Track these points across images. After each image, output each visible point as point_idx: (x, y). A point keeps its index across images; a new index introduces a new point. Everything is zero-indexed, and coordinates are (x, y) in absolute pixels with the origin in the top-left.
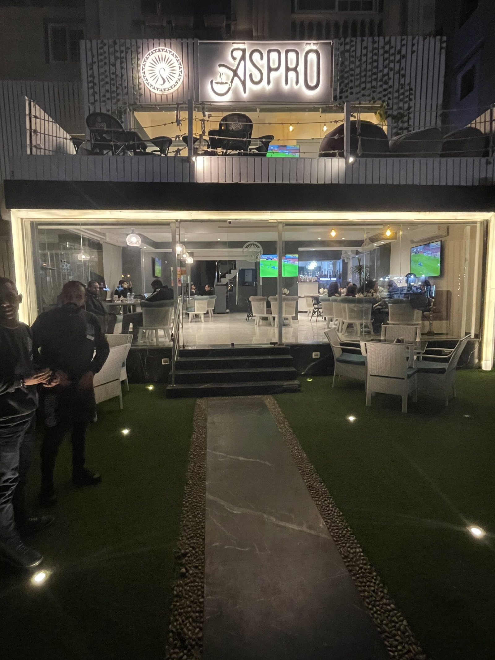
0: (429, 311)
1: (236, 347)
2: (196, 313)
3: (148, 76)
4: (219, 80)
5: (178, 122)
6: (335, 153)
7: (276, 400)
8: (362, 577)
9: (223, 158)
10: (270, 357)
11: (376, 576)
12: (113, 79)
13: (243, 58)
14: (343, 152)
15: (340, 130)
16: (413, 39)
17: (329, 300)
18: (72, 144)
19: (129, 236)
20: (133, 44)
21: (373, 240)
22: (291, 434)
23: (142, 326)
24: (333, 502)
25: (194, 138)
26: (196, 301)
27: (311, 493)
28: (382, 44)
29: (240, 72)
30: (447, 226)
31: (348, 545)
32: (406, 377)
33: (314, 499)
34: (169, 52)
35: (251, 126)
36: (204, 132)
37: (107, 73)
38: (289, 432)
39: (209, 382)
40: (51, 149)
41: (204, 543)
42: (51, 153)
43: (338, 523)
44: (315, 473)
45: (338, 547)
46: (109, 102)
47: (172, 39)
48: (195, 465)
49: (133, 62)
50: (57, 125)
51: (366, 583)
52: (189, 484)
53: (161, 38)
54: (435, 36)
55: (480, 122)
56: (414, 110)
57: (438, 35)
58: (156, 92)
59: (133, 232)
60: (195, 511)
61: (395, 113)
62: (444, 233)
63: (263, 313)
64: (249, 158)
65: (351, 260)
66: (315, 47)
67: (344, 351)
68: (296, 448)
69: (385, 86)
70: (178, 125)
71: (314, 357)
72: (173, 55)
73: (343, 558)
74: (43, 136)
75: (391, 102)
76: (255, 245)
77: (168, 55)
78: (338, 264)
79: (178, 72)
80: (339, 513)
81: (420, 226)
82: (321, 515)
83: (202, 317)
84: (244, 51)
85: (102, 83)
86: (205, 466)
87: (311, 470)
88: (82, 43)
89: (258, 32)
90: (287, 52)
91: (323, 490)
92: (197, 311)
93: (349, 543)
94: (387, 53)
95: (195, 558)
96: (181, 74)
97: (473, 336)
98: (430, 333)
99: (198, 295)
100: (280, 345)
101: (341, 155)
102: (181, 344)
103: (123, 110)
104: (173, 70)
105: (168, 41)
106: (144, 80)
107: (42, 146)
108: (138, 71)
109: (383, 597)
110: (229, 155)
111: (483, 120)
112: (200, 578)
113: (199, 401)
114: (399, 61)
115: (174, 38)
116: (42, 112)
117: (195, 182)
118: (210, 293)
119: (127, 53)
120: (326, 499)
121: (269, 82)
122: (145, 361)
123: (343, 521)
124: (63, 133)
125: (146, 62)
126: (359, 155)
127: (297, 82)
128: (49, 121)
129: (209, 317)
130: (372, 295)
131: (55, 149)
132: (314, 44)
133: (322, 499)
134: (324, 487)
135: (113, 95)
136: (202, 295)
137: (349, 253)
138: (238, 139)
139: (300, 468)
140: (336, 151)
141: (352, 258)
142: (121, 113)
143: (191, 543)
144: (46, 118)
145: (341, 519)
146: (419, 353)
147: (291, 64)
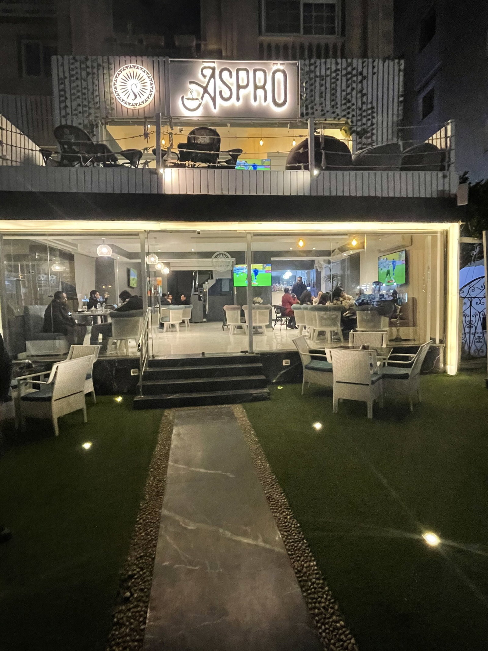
0: (396, 318)
1: (207, 356)
2: (171, 322)
3: (120, 91)
4: (189, 96)
5: (146, 135)
6: (301, 166)
7: (245, 409)
8: (314, 593)
9: (191, 170)
10: (240, 366)
11: (328, 591)
12: (84, 94)
13: (213, 76)
14: (308, 165)
15: (305, 145)
16: (374, 61)
17: (300, 309)
18: (41, 156)
19: (99, 247)
20: (105, 60)
21: (342, 250)
22: (256, 444)
23: (111, 336)
24: (291, 513)
25: (163, 151)
26: (171, 311)
27: (270, 505)
28: (344, 65)
29: (210, 89)
30: (411, 237)
31: (302, 558)
32: (370, 383)
33: (272, 510)
34: (140, 69)
35: (219, 140)
36: (172, 145)
37: (79, 88)
38: (255, 441)
39: (178, 393)
40: (18, 160)
41: (153, 563)
42: (18, 164)
43: (294, 536)
44: (276, 483)
45: (292, 561)
46: (80, 115)
47: (144, 57)
48: (154, 479)
49: (105, 78)
50: (26, 137)
51: (317, 599)
52: (145, 499)
53: (133, 56)
54: (393, 60)
55: (437, 139)
56: (377, 127)
57: (396, 58)
58: (127, 106)
59: (104, 243)
60: (148, 528)
61: (359, 129)
62: (409, 243)
63: (237, 322)
64: (217, 171)
65: (324, 269)
66: (282, 67)
67: (313, 358)
68: (260, 457)
69: (348, 105)
70: (145, 138)
71: (284, 364)
72: (144, 72)
73: (296, 573)
74: (9, 147)
75: (355, 119)
76: (225, 254)
77: (139, 72)
78: (312, 274)
79: (149, 88)
80: (297, 524)
81: (386, 236)
82: (278, 527)
83: (177, 326)
84: (214, 69)
85: (73, 97)
86: (165, 479)
87: (273, 480)
88: (54, 58)
89: (227, 51)
90: (255, 71)
91: (283, 500)
92: (173, 321)
93: (304, 556)
94: (349, 74)
95: (142, 580)
96: (152, 90)
97: (437, 341)
98: (398, 339)
99: (175, 305)
100: (250, 353)
101: (306, 168)
102: (151, 354)
103: (94, 123)
104: (144, 86)
105: (139, 58)
106: (116, 95)
107: (9, 157)
108: (110, 87)
109: (333, 614)
110: (198, 167)
111: (439, 137)
112: (144, 602)
113: (167, 412)
114: (361, 82)
115: (145, 55)
116: (9, 124)
117: (163, 193)
118: (187, 303)
119: (98, 69)
120: (285, 510)
121: (238, 99)
122: (114, 372)
123: (299, 533)
124: (31, 145)
125: (117, 77)
126: (324, 168)
127: (265, 99)
128: (16, 133)
129: (185, 326)
130: (342, 303)
131: (22, 161)
132: (281, 64)
133: (280, 510)
134: (284, 498)
135: (84, 109)
136: (179, 305)
137: (322, 263)
138: (206, 152)
139: (261, 478)
140: (301, 164)
141: (325, 267)
142: (93, 126)
143: (140, 563)
144: (14, 130)
145: (297, 531)
146: (384, 359)
147: (260, 82)
